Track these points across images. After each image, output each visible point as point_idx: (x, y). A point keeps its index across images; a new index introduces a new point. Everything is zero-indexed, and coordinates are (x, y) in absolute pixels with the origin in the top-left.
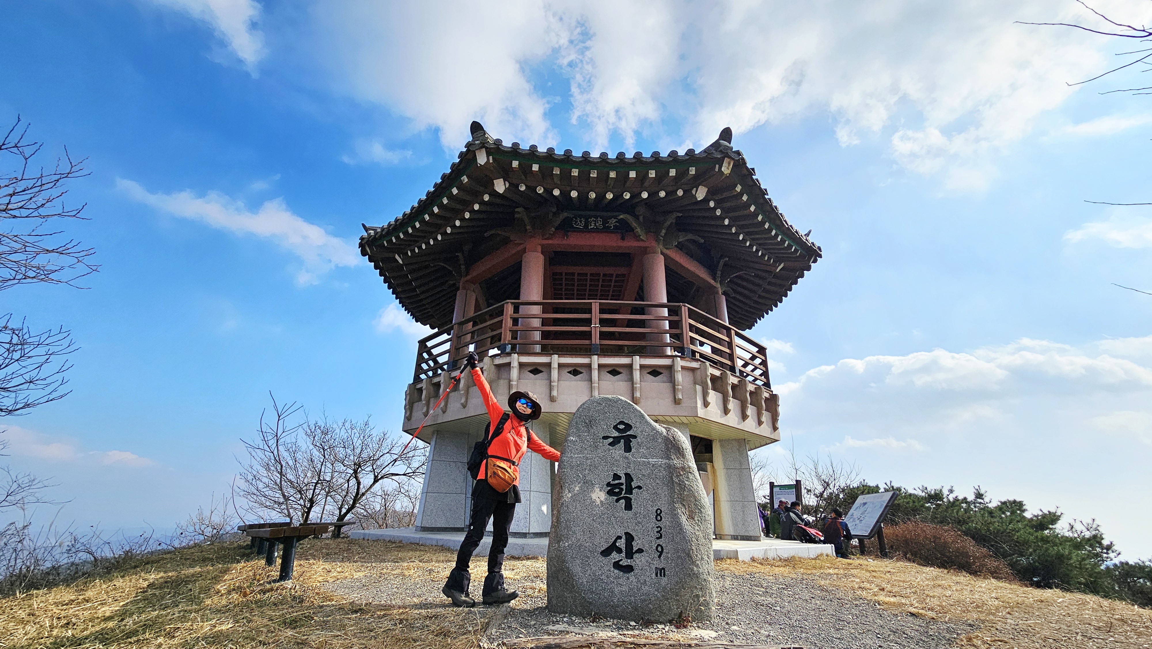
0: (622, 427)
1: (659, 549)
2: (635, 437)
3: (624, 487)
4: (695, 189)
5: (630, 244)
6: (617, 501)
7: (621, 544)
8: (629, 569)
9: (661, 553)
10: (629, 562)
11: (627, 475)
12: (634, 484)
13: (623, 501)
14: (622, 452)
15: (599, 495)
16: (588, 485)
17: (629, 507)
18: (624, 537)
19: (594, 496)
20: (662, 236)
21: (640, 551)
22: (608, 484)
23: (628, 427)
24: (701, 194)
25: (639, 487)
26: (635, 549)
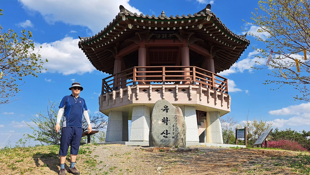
0: (166, 107)
1: (173, 133)
2: (169, 109)
3: (166, 120)
4: (198, 25)
5: (177, 43)
6: (164, 123)
7: (165, 132)
8: (167, 137)
9: (174, 134)
10: (167, 136)
11: (167, 118)
12: (168, 120)
13: (166, 123)
14: (166, 112)
15: (160, 122)
16: (158, 120)
17: (167, 124)
18: (166, 131)
19: (159, 122)
20: (188, 40)
21: (169, 133)
22: (162, 120)
23: (167, 107)
24: (200, 27)
25: (169, 120)
26: (168, 133)
